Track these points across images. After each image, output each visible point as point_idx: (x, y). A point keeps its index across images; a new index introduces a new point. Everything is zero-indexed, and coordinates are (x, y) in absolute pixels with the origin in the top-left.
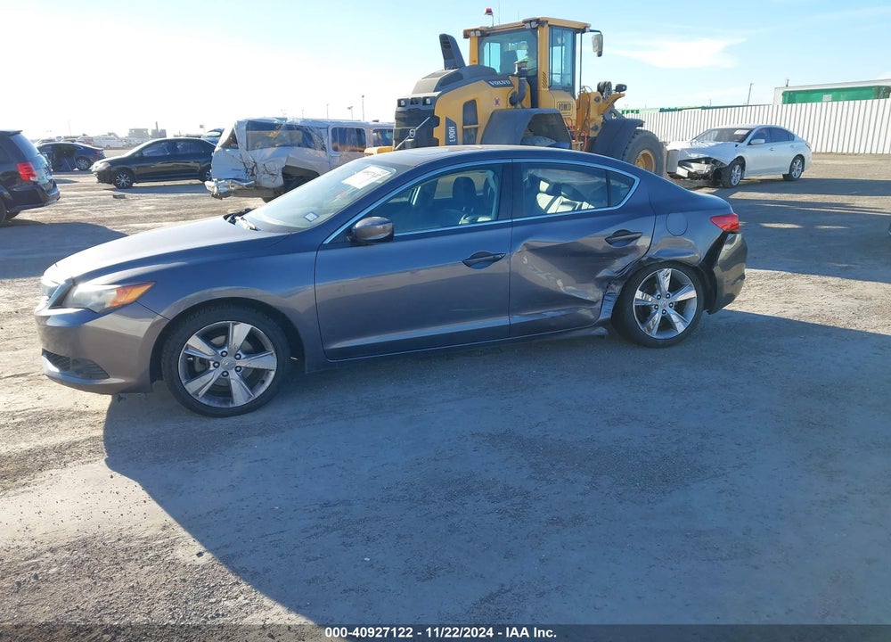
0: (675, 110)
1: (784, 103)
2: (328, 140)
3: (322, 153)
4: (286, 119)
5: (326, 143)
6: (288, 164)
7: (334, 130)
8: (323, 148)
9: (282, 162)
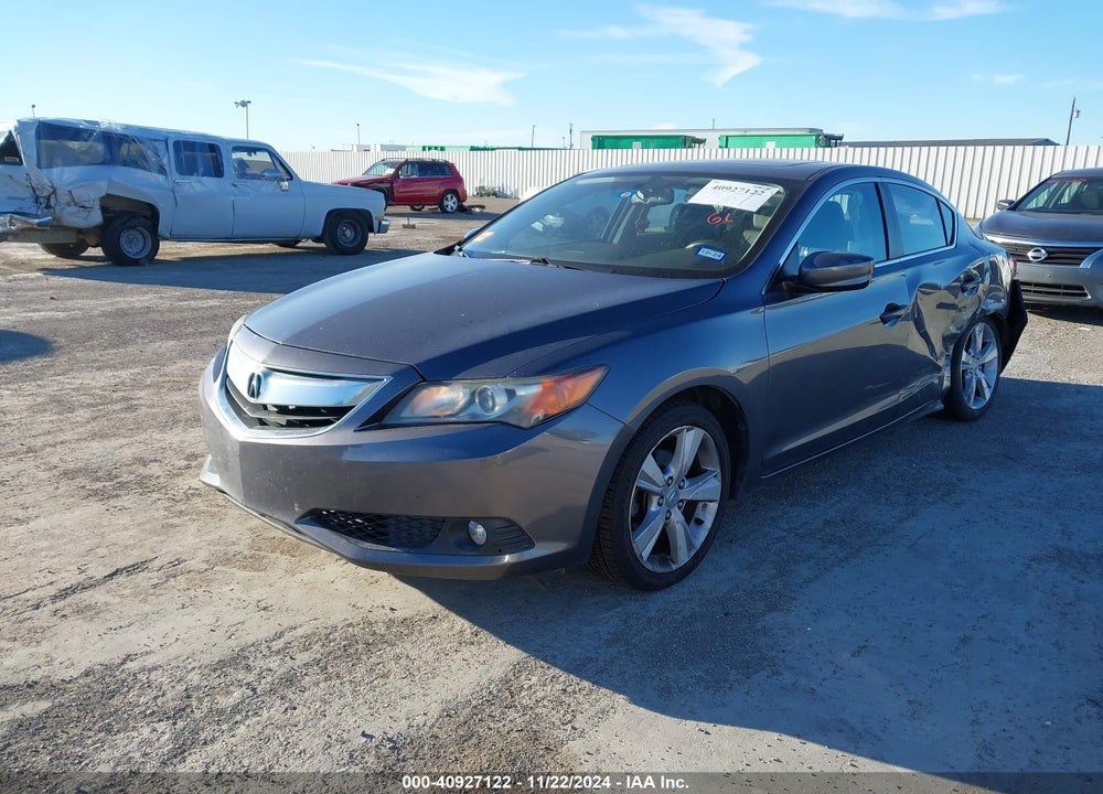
0: (484, 149)
1: (593, 148)
2: (168, 160)
3: (161, 178)
4: (97, 123)
5: (165, 161)
6: (109, 192)
7: (177, 144)
8: (162, 170)
9: (103, 188)
